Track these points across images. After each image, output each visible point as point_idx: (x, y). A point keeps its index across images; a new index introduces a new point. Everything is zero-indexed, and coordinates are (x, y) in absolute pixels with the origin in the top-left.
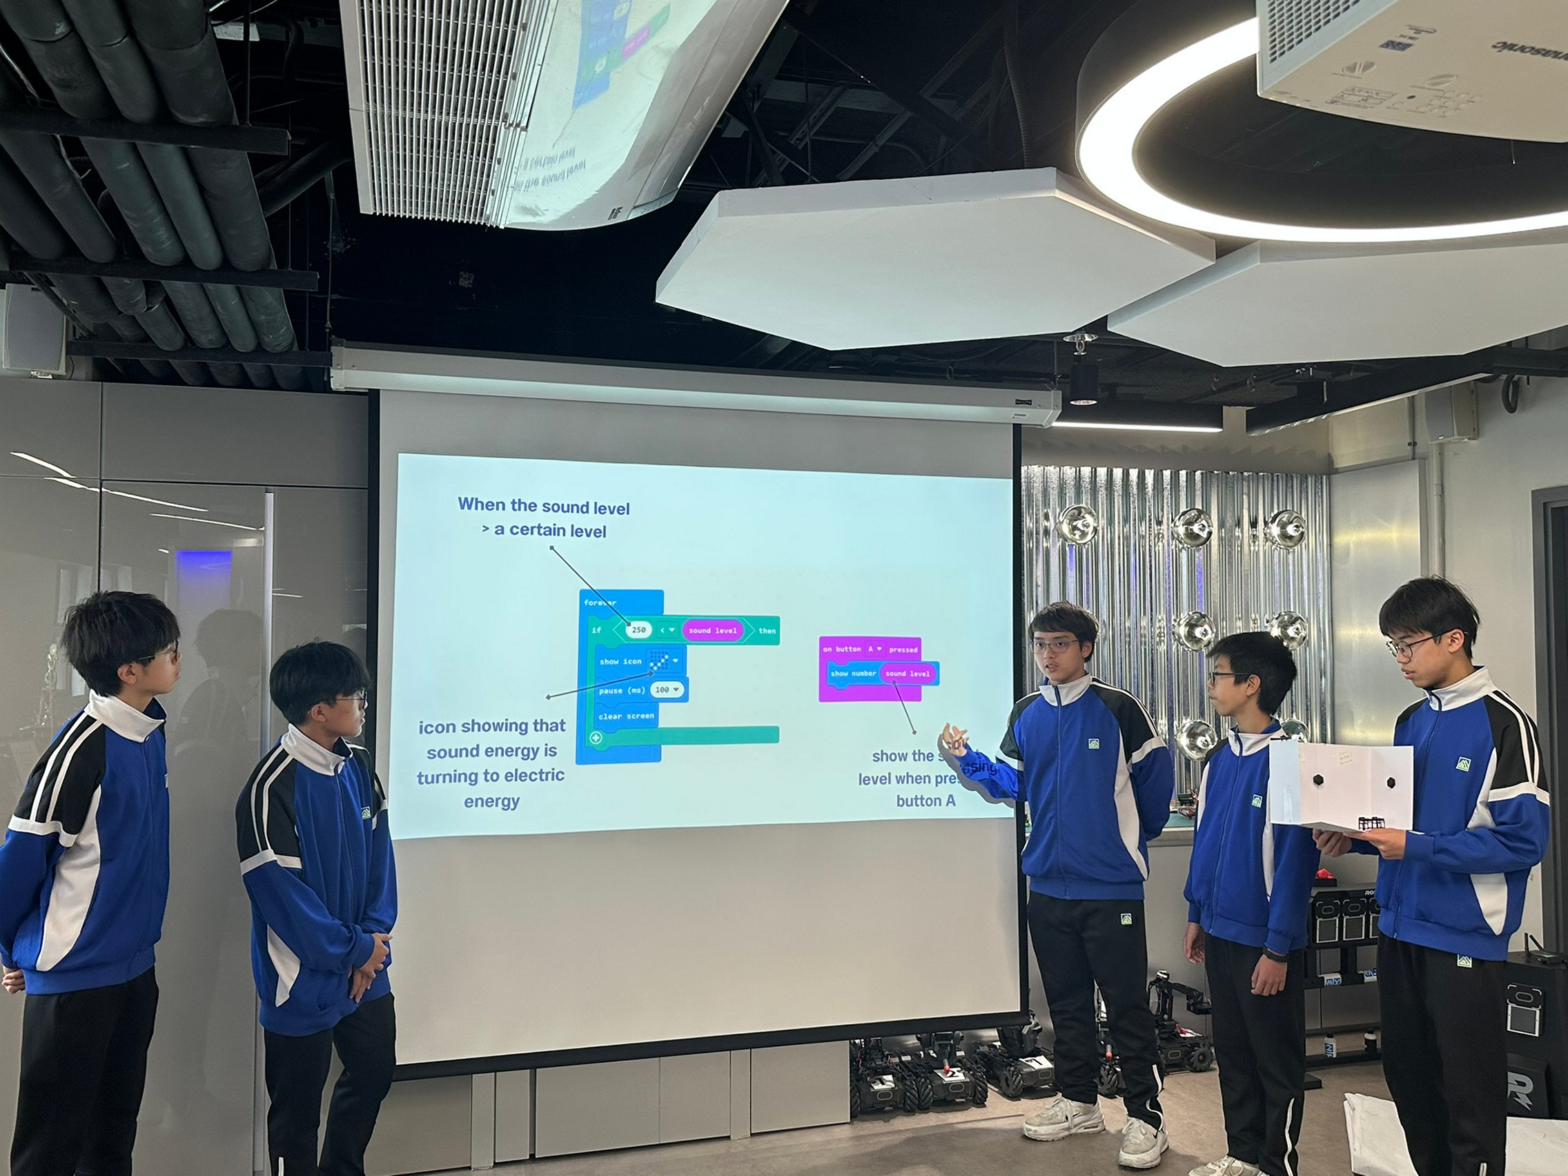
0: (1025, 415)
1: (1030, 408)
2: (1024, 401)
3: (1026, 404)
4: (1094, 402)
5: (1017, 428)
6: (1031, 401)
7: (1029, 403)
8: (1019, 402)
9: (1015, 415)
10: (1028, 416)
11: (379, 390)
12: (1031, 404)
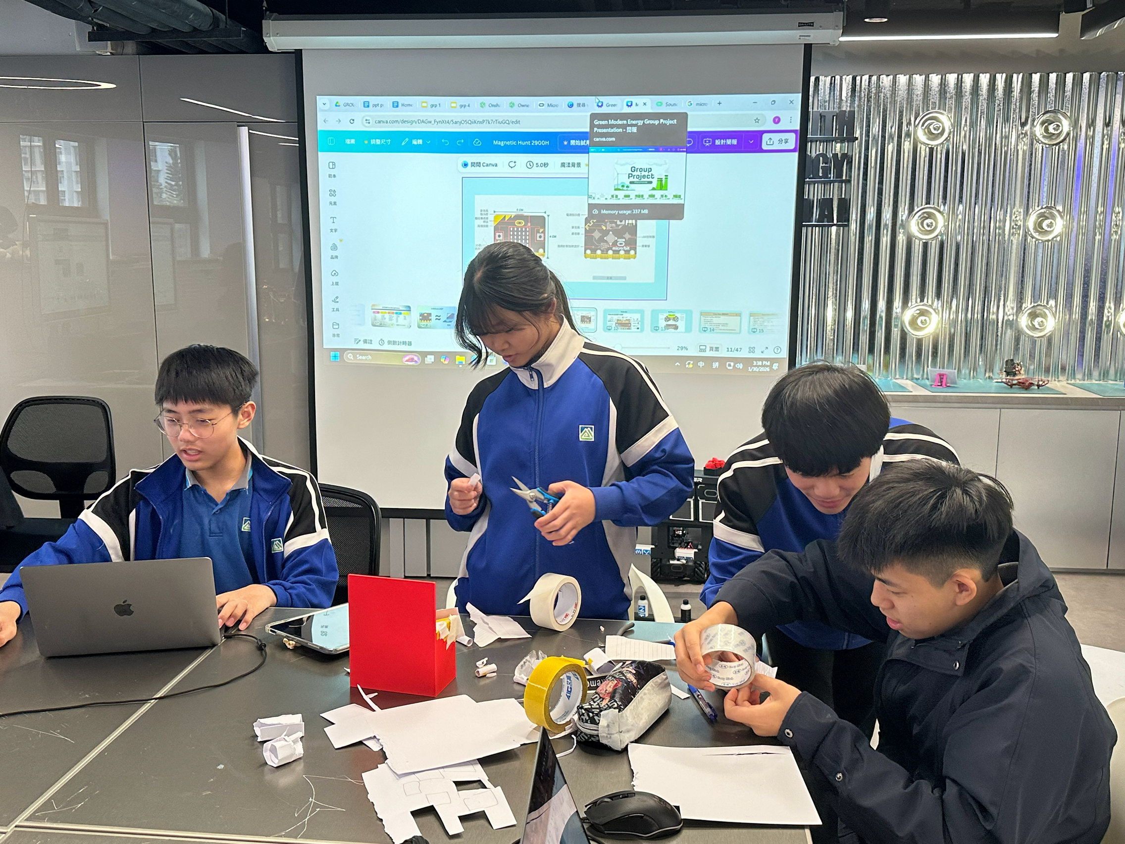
0: (810, 36)
1: (813, 29)
2: (807, 23)
3: (809, 26)
4: (886, 20)
5: (808, 48)
6: (813, 23)
7: (810, 25)
8: (802, 25)
9: (800, 36)
10: (815, 36)
11: (301, 50)
12: (813, 26)
